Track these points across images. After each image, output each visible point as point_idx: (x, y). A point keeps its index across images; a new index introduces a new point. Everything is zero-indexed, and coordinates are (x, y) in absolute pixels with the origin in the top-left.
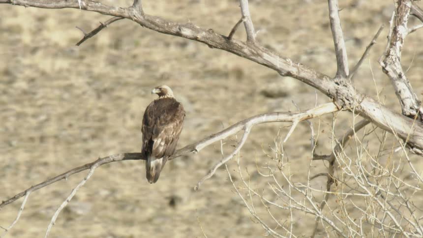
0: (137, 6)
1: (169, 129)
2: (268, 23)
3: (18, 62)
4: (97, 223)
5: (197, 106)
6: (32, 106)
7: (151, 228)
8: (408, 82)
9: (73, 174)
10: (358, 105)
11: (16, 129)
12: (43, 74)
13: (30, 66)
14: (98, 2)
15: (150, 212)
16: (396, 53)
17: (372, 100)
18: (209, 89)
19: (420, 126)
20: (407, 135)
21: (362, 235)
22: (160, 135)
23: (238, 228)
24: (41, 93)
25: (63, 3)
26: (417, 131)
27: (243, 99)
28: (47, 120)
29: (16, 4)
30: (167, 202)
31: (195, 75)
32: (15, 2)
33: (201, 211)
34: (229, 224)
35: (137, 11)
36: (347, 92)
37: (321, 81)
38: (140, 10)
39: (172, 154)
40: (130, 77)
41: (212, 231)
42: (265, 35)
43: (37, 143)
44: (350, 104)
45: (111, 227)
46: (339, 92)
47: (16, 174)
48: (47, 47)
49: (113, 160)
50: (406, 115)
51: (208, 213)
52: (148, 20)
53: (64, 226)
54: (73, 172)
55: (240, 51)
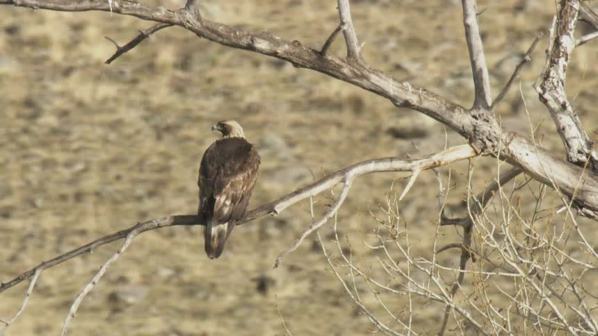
0: (192, 7)
1: (237, 181)
2: (399, 33)
3: (44, 87)
4: (155, 315)
5: (299, 150)
6: (65, 150)
7: (231, 322)
8: (575, 115)
9: (101, 244)
10: (504, 147)
11: (41, 183)
12: (80, 104)
13: (62, 94)
14: (136, 2)
15: (230, 299)
16: (559, 73)
17: (524, 141)
18: (315, 126)
19: (592, 177)
20: (573, 189)
21: (510, 330)
22: (224, 190)
23: (355, 322)
24: (77, 131)
25: (86, 4)
26: (587, 184)
27: (363, 140)
28: (85, 170)
29: (20, 5)
30: (254, 285)
31: (295, 106)
32: (19, 2)
33: (304, 299)
34: (342, 316)
35: (192, 14)
36: (489, 129)
37: (451, 113)
38: (195, 13)
39: (242, 216)
40: (202, 109)
41: (318, 326)
42: (394, 50)
43: (71, 202)
44: (493, 146)
45: (174, 322)
46: (477, 129)
47: (41, 246)
48: (86, 67)
49: (158, 225)
50: (572, 162)
51: (312, 302)
52: (207, 28)
53: (108, 320)
54: (100, 242)
55: (337, 71)
